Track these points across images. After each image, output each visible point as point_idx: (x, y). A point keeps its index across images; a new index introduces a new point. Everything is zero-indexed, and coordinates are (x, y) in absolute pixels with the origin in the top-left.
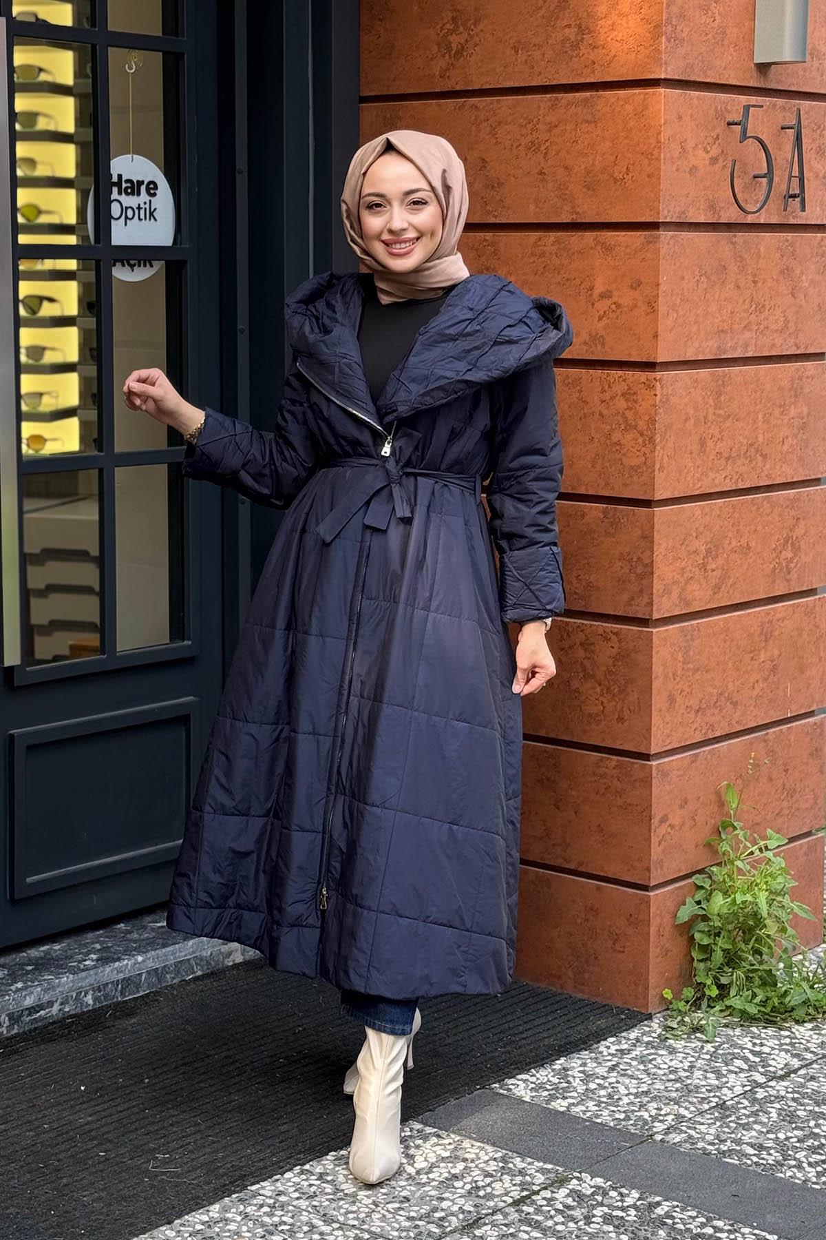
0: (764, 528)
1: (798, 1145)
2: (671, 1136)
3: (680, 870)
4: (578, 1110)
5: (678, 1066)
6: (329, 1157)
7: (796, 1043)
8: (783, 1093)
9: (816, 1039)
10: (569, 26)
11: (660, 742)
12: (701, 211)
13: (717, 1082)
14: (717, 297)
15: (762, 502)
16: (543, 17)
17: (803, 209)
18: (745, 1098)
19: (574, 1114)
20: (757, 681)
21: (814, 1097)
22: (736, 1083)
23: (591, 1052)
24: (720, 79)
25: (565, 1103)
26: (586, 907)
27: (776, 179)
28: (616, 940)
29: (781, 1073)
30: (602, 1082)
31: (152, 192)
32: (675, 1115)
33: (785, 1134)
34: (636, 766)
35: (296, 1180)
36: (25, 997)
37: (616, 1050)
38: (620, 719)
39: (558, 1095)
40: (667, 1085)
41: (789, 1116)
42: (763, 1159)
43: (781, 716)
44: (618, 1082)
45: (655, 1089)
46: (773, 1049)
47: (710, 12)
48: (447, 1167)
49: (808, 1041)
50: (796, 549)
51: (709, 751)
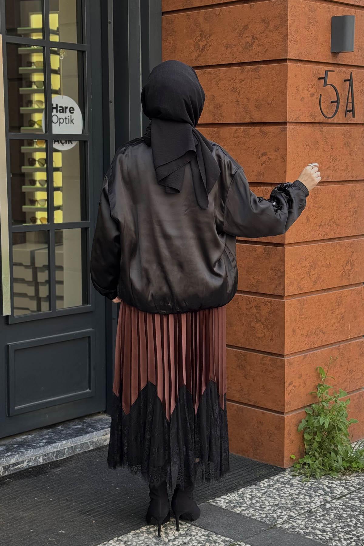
0: (337, 256)
1: (341, 530)
2: (284, 525)
3: (298, 406)
4: (245, 513)
5: (294, 493)
6: (131, 533)
7: (347, 483)
8: (338, 506)
9: (357, 481)
10: (248, 37)
11: (289, 350)
12: (306, 117)
13: (309, 500)
14: (314, 155)
15: (336, 245)
16: (237, 33)
17: (354, 116)
18: (320, 508)
19: (243, 514)
20: (335, 323)
21: (351, 508)
22: (318, 501)
23: (256, 486)
24: (315, 59)
25: (240, 509)
26: (258, 421)
27: (341, 103)
28: (270, 436)
29: (339, 496)
30: (258, 500)
31: (72, 111)
32: (288, 515)
33: (336, 525)
34: (278, 360)
35: (114, 544)
36: (11, 459)
37: (267, 485)
38: (272, 340)
39: (238, 506)
40: (287, 501)
41: (339, 516)
42: (324, 536)
43: (345, 338)
44: (265, 500)
45: (281, 503)
46: (337, 485)
47: (310, 30)
48: (182, 539)
49: (353, 482)
50: (352, 265)
51: (312, 354)
